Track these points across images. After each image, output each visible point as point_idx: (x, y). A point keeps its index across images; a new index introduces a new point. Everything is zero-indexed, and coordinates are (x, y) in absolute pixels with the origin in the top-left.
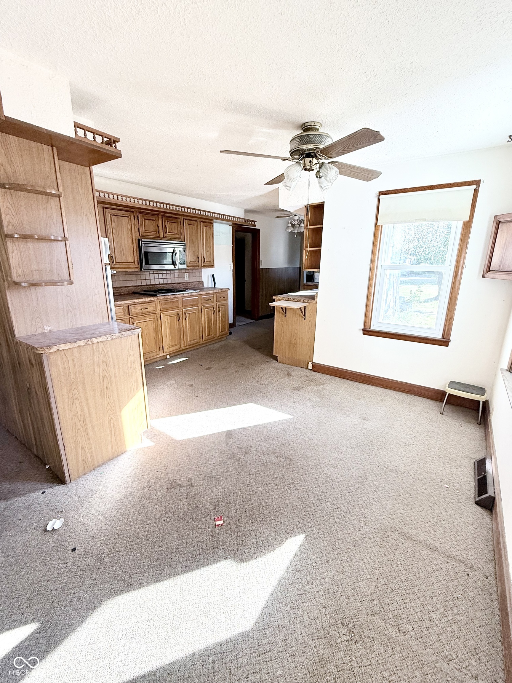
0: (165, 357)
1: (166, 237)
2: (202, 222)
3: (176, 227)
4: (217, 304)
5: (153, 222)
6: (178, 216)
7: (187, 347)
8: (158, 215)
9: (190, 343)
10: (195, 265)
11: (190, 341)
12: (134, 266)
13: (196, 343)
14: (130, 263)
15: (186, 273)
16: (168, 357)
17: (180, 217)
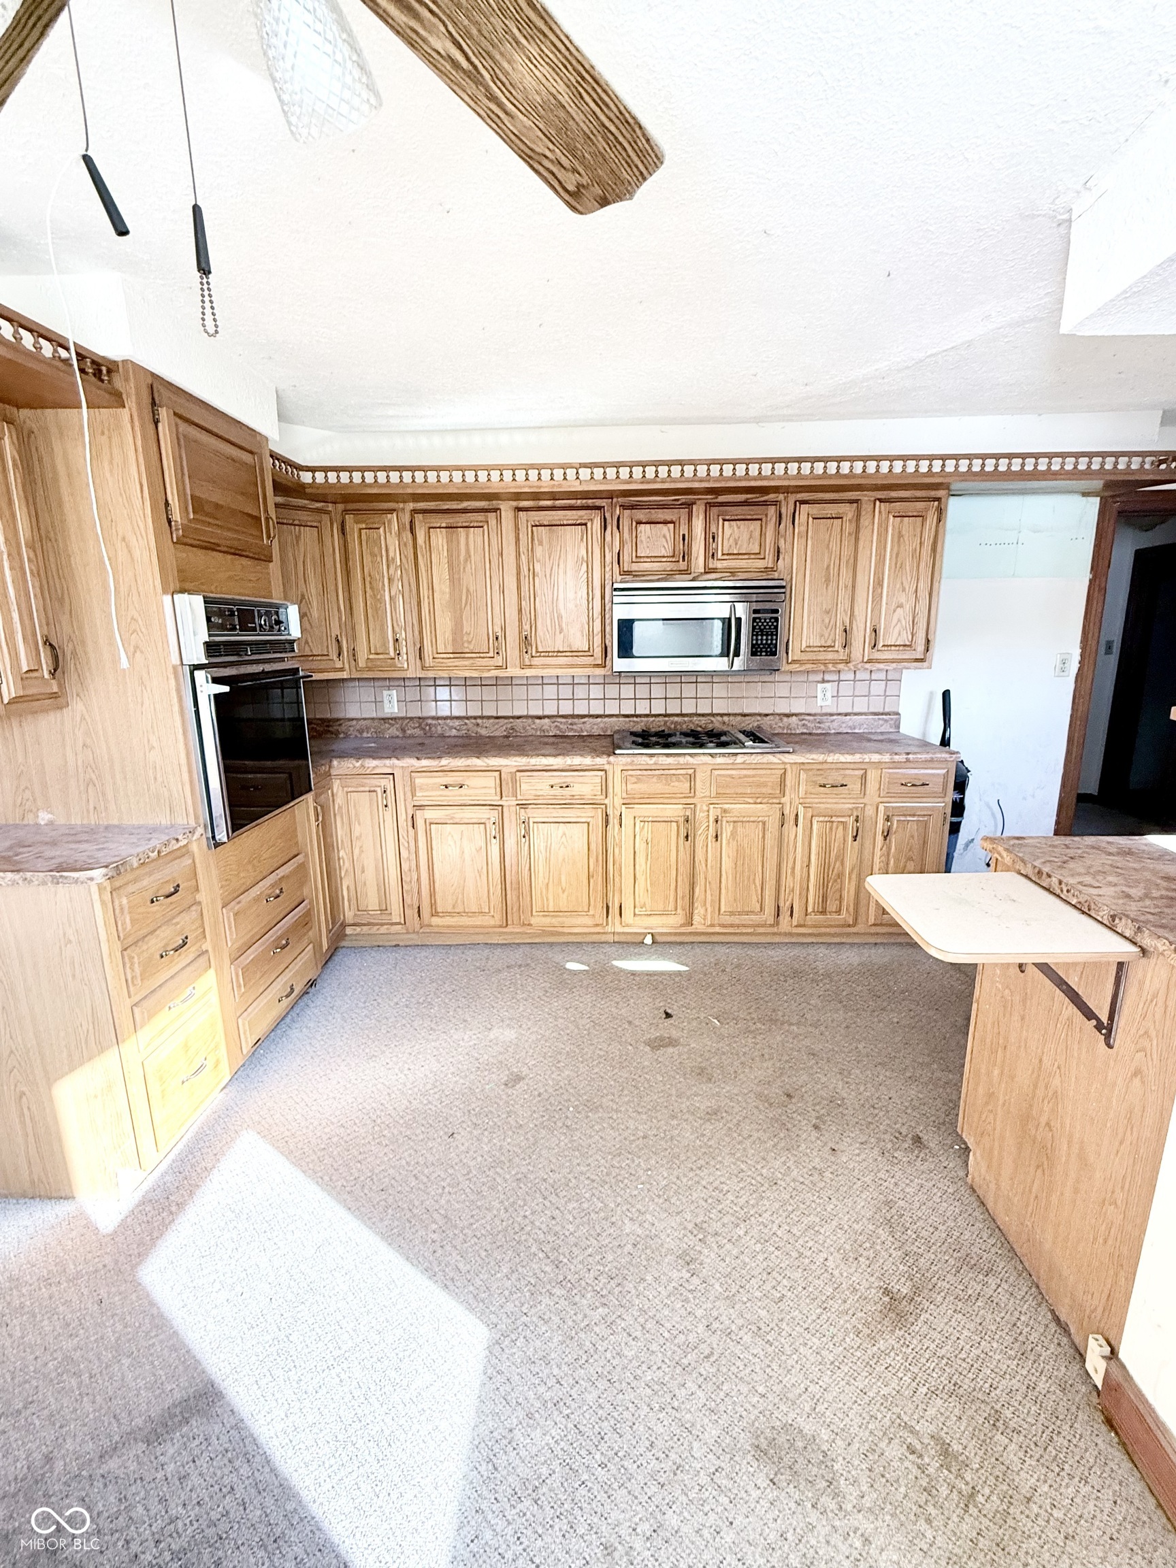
0: (639, 939)
1: (714, 571)
2: (881, 501)
3: (757, 533)
4: (881, 807)
5: (667, 530)
6: (772, 496)
7: (717, 929)
8: (689, 505)
9: (728, 920)
10: (830, 656)
11: (732, 913)
12: (589, 660)
13: (758, 926)
14: (575, 653)
15: (824, 681)
16: (648, 940)
17: (781, 497)
